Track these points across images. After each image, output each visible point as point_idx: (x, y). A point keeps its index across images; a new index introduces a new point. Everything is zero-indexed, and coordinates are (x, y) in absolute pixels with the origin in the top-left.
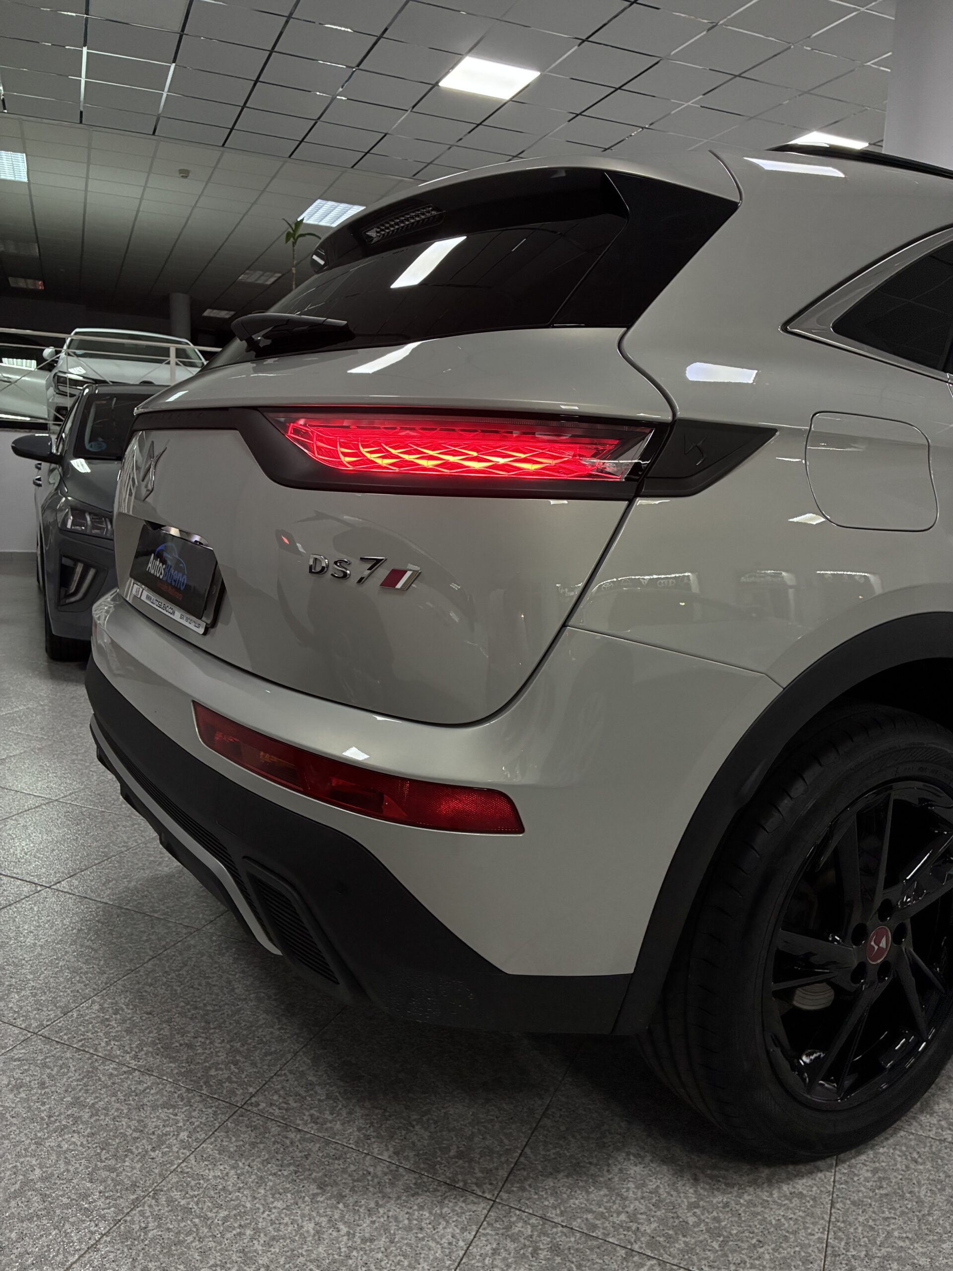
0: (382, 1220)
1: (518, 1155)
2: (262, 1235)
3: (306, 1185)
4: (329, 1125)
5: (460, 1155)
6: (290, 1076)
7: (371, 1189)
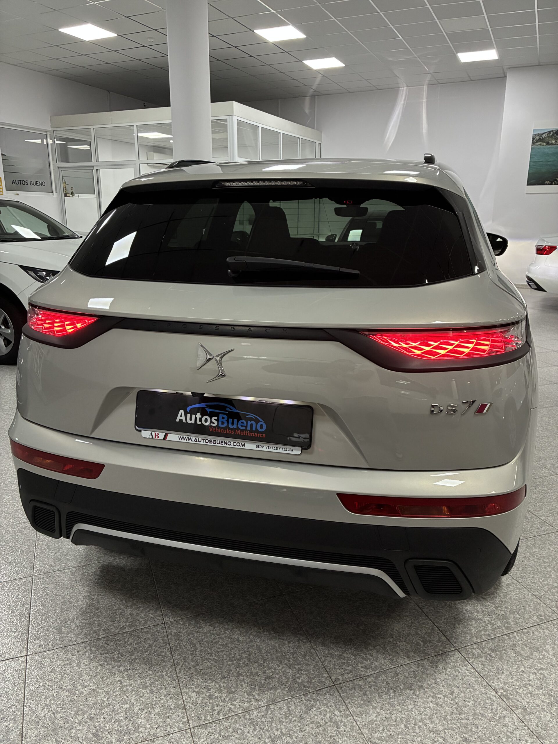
0: (444, 683)
1: (436, 628)
2: (426, 721)
3: (406, 692)
4: (373, 666)
5: (425, 642)
6: (328, 658)
7: (424, 676)
